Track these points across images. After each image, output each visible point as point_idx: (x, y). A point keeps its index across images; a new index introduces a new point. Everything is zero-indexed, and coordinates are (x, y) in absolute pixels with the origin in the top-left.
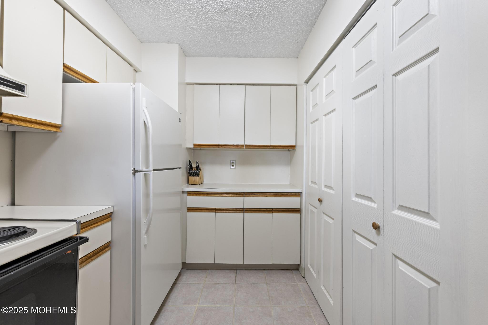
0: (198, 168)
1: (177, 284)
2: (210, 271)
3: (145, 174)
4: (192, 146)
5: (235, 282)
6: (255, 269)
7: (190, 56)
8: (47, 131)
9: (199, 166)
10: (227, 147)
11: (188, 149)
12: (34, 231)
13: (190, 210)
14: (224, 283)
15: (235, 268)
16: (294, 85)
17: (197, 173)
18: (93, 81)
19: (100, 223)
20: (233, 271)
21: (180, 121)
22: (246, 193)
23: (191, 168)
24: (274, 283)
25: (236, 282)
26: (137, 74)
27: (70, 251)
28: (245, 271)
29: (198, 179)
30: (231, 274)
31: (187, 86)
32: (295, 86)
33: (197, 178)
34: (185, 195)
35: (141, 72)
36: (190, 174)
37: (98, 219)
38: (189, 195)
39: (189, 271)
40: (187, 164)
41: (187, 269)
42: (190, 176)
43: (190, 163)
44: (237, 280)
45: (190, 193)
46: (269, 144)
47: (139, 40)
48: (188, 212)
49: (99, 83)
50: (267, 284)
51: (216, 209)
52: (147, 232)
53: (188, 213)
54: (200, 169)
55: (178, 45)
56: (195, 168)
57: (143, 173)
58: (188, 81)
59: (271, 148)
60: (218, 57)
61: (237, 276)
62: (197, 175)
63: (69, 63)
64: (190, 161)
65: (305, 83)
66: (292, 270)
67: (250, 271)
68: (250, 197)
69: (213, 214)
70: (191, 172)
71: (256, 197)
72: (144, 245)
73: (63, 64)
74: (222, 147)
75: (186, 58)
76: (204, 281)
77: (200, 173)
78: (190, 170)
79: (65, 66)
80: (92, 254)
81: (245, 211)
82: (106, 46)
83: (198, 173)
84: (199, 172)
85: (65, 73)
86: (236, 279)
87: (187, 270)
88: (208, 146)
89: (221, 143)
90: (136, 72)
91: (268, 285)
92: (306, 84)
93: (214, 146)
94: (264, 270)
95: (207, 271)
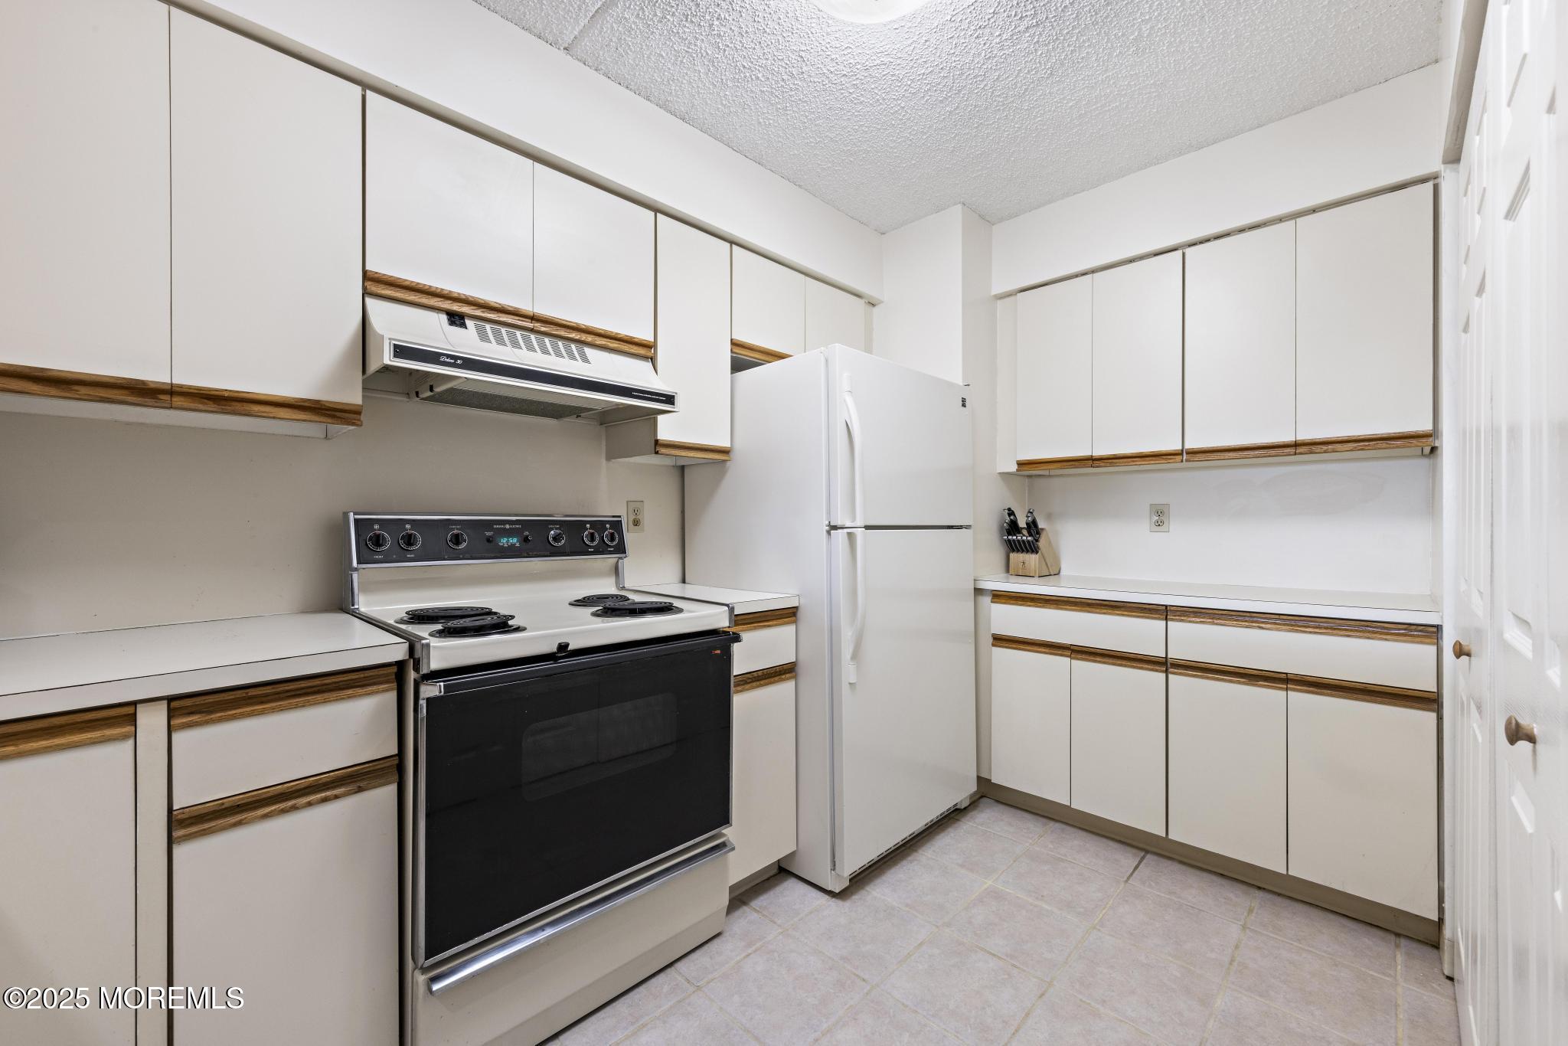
0: (1032, 527)
1: (961, 823)
2: (1058, 825)
3: (848, 533)
4: (1014, 468)
5: (1125, 879)
6: (1222, 875)
7: (1001, 220)
8: (711, 461)
9: (1034, 522)
10: (1121, 460)
11: (1005, 476)
12: (680, 611)
13: (1000, 640)
14: (1088, 868)
15: (1141, 845)
16: (1423, 180)
17: (1028, 541)
18: (780, 357)
19: (775, 622)
20: (1134, 851)
21: (964, 405)
22: (1172, 608)
23: (1013, 527)
24: (1279, 938)
25: (1128, 878)
26: (875, 310)
27: (718, 652)
28: (1176, 866)
29: (1035, 561)
30: (1126, 859)
31: (999, 302)
32: (1430, 185)
33: (1032, 559)
34: (986, 600)
35: (883, 302)
36: (1013, 547)
37: (769, 613)
38: (995, 600)
39: (1001, 807)
40: (1002, 516)
41: (998, 801)
42: (1013, 551)
43: (1009, 515)
44: (1134, 875)
45: (999, 597)
46: (1289, 438)
47: (876, 230)
48: (993, 645)
49: (791, 356)
50: (1244, 927)
51: (1072, 647)
52: (855, 656)
53: (995, 649)
54: (1039, 532)
55: (960, 206)
56: (1024, 528)
57: (846, 530)
58: (997, 289)
59: (1301, 454)
60: (1083, 191)
61: (1141, 866)
62: (1031, 548)
63: (742, 337)
64: (1009, 509)
65: (1450, 166)
66: (1398, 935)
67: (1198, 873)
68: (1190, 622)
69: (1063, 662)
70: (1014, 540)
71: (1214, 624)
72: (850, 684)
73: (732, 340)
74: (1103, 464)
75: (994, 227)
76: (1031, 841)
77: (1042, 544)
78: (1011, 535)
79: (734, 344)
80: (760, 673)
81: (1171, 668)
82: (803, 276)
83: (1032, 542)
84: (1037, 541)
85: (735, 355)
86: (1132, 874)
87: (996, 804)
88: (1059, 465)
89: (1098, 452)
90: (873, 305)
91: (1247, 931)
92: (1455, 166)
93: (1076, 463)
94: (1259, 888)
95: (1052, 824)
